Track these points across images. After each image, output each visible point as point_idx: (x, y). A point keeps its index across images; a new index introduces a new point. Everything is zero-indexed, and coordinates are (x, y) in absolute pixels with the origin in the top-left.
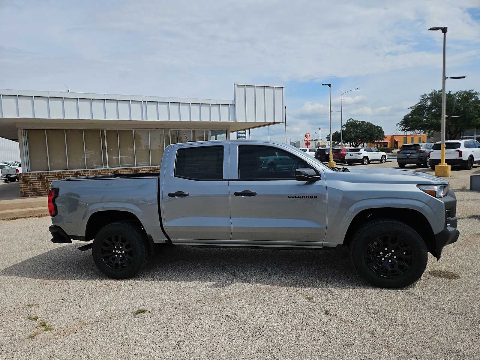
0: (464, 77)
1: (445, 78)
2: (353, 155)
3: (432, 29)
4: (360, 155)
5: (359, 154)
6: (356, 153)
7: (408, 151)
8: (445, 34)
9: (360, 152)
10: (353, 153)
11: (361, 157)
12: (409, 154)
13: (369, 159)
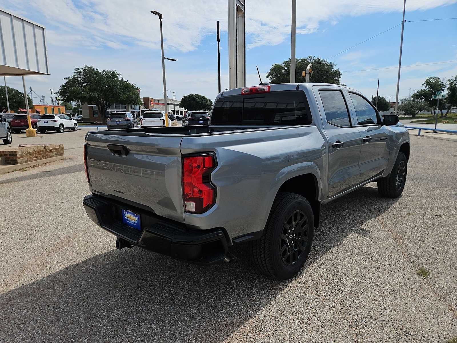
0: (175, 60)
1: (163, 58)
2: (47, 122)
3: (153, 12)
4: (56, 123)
5: (55, 121)
6: (51, 120)
7: (118, 119)
8: (161, 20)
9: (55, 119)
10: (47, 120)
11: (57, 125)
12: (119, 121)
13: (65, 127)
